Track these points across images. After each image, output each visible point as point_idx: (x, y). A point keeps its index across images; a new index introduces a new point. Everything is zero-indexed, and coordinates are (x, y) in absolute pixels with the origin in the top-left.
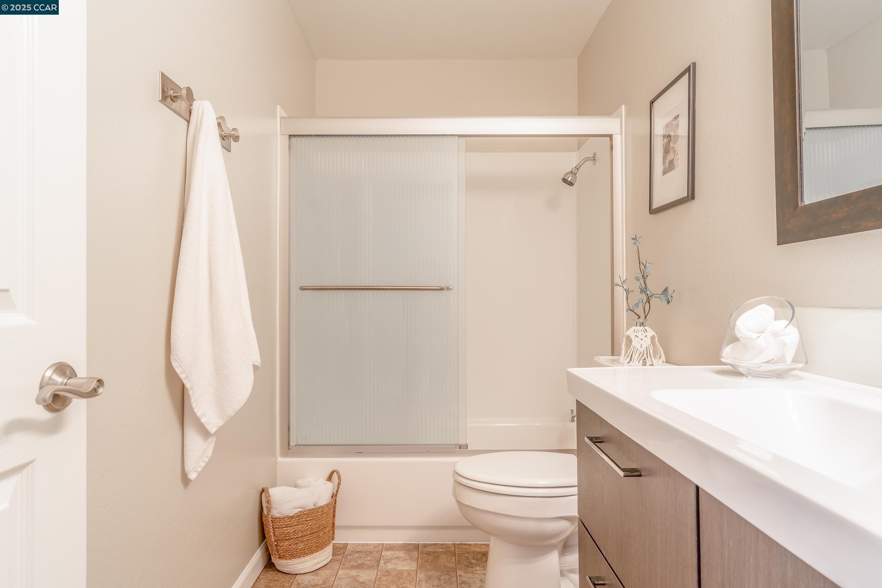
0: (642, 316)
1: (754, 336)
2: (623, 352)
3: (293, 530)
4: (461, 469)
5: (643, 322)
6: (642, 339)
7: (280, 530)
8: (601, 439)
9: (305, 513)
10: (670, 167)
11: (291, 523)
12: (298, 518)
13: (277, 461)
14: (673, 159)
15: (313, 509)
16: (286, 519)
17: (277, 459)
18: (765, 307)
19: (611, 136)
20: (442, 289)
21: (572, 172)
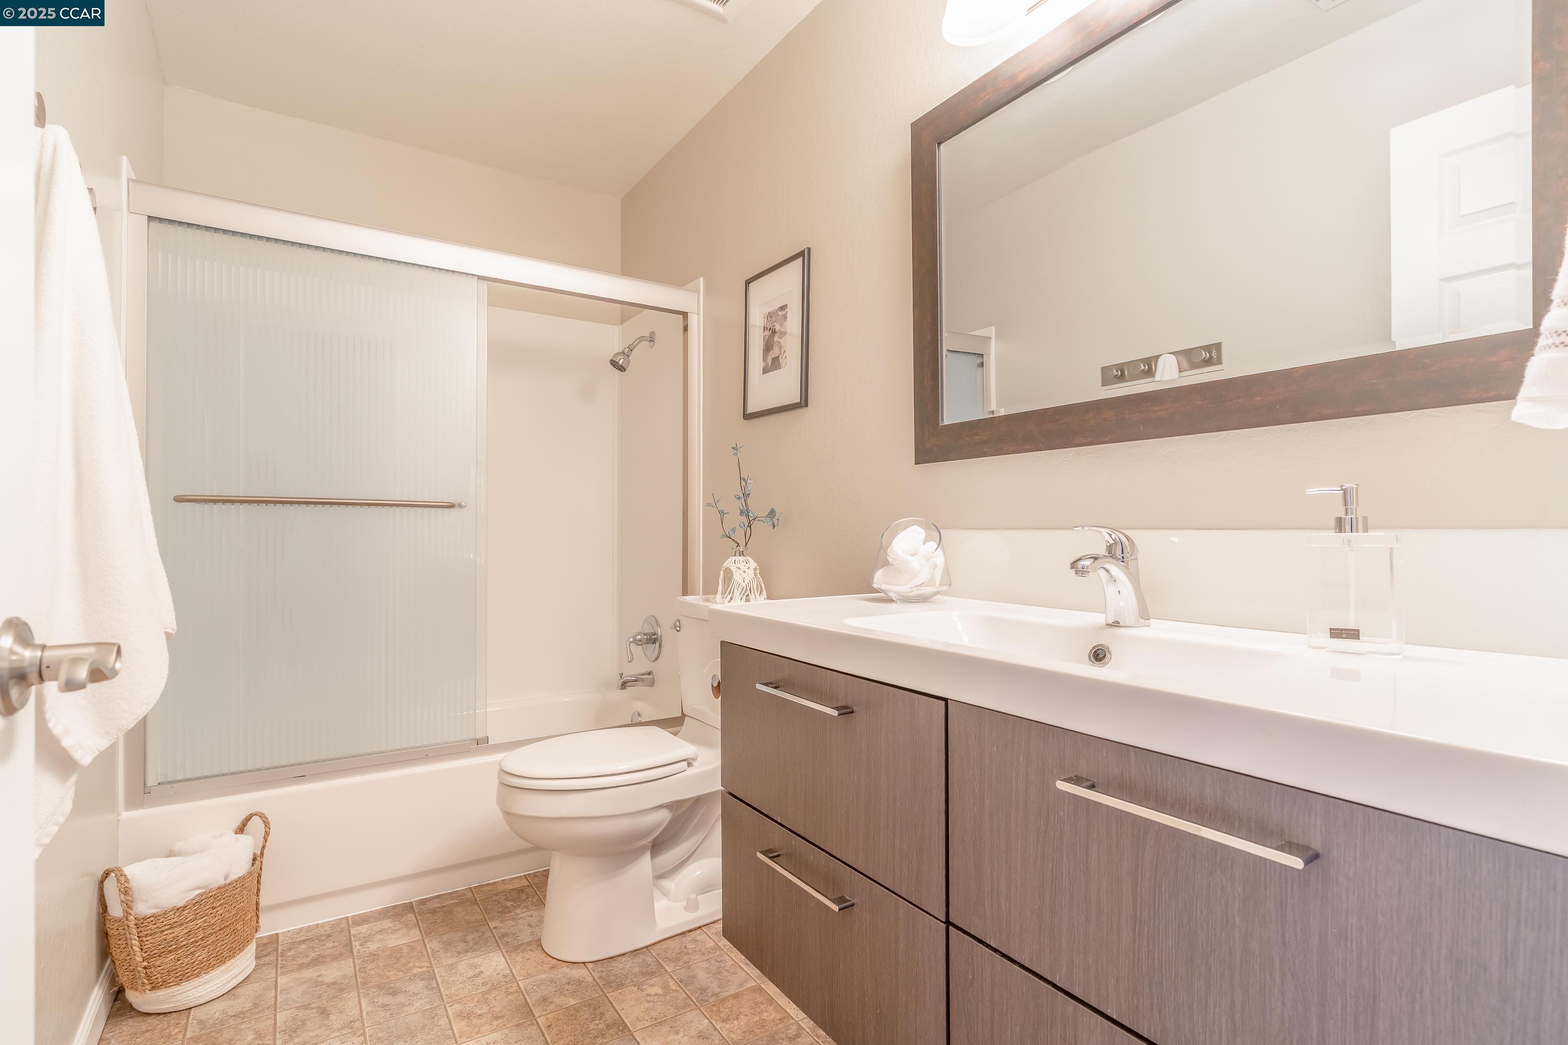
0: (742, 544)
1: (910, 558)
2: (720, 588)
3: (186, 931)
4: (511, 767)
5: (743, 551)
6: (744, 572)
7: (155, 936)
8: (776, 684)
9: (211, 894)
10: (773, 365)
11: (181, 918)
12: (196, 907)
13: (120, 818)
14: (779, 356)
15: (225, 885)
16: (171, 913)
17: (119, 815)
18: (916, 528)
19: (685, 315)
20: (452, 506)
21: (623, 353)
